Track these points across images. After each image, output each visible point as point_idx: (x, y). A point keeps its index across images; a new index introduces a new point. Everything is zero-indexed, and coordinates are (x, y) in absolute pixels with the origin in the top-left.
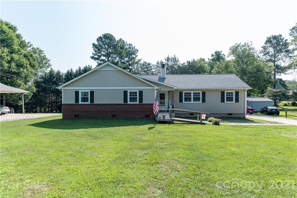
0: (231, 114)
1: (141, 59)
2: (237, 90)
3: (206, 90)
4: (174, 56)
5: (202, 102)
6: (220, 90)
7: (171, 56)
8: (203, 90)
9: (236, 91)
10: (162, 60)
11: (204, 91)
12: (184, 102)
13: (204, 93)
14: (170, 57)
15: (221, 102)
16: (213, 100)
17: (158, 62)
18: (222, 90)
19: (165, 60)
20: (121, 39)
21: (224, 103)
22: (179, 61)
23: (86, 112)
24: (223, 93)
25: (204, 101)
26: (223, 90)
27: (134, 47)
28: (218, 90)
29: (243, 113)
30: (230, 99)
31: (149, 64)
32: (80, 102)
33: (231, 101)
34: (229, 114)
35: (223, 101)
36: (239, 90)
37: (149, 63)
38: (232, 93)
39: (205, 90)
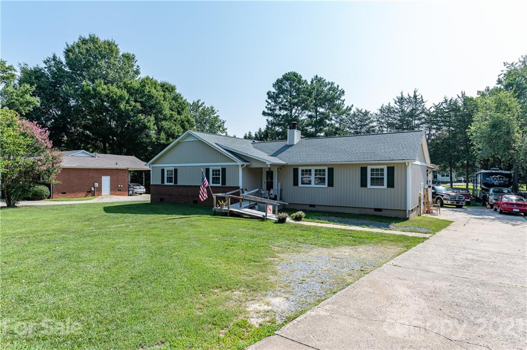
0: (380, 210)
1: (352, 105)
2: (391, 163)
3: (336, 165)
4: (415, 92)
5: (328, 186)
6: (359, 164)
7: (408, 93)
8: (330, 165)
9: (389, 166)
10: (389, 104)
11: (331, 167)
12: (300, 185)
13: (331, 171)
14: (406, 96)
15: (361, 186)
16: (347, 183)
17: (382, 107)
18: (362, 164)
19: (396, 103)
20: (317, 76)
21: (366, 188)
22: (423, 102)
23: (170, 195)
24: (364, 170)
25: (331, 184)
26: (365, 164)
27: (338, 86)
28: (356, 164)
29: (403, 209)
30: (377, 181)
31: (366, 113)
32: (166, 183)
33: (381, 185)
34: (376, 210)
35: (364, 184)
36: (394, 163)
37: (366, 110)
38: (382, 170)
39: (333, 165)
